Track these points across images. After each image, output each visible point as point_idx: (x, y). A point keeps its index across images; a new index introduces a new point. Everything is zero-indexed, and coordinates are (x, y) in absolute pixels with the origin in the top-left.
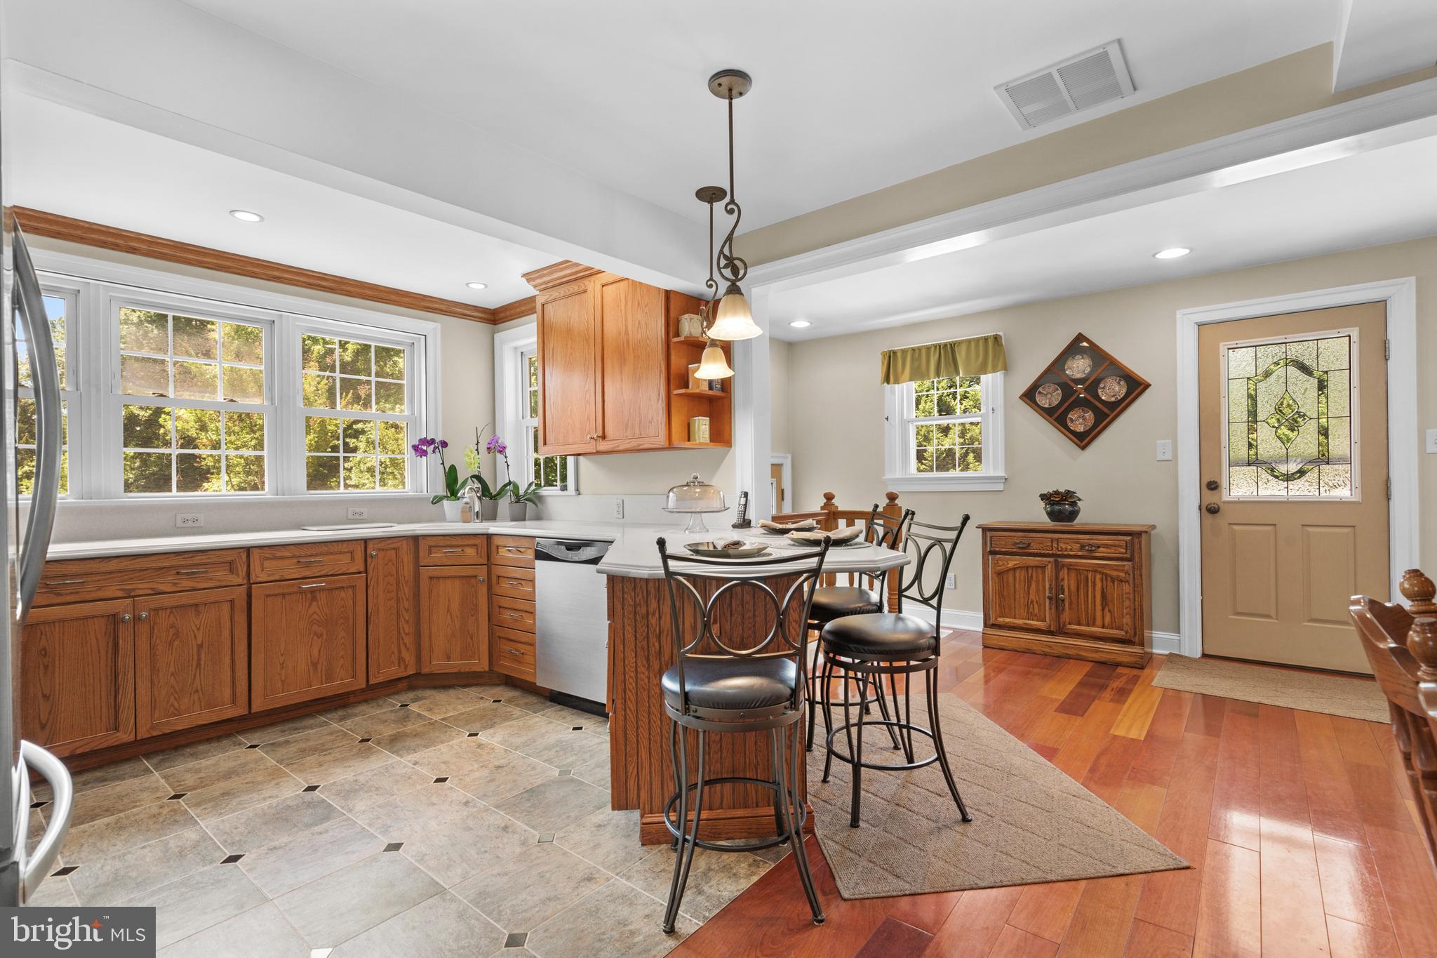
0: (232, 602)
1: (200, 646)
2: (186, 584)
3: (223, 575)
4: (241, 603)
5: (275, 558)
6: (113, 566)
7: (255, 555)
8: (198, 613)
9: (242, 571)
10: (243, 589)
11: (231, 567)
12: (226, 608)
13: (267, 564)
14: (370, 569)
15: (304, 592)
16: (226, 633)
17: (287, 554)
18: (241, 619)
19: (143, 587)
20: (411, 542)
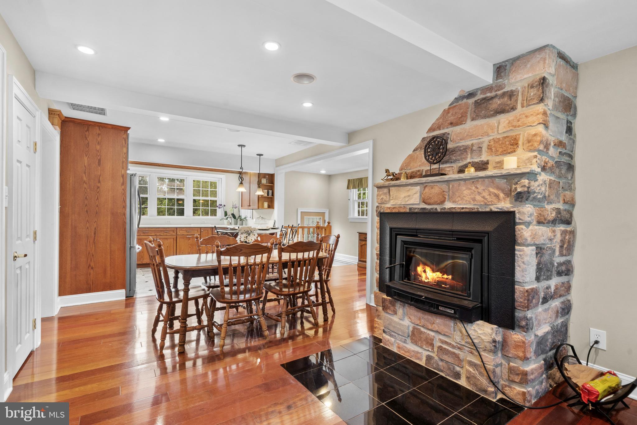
0: (173, 238)
1: (167, 247)
2: (165, 234)
3: (172, 233)
4: (175, 239)
5: (182, 230)
6: (153, 229)
7: (178, 229)
8: (167, 240)
9: (176, 232)
10: (175, 236)
11: (173, 231)
12: (172, 239)
13: (180, 231)
14: (202, 234)
15: (187, 238)
16: (172, 244)
17: (184, 229)
18: (175, 242)
19: (158, 234)
20: (211, 228)
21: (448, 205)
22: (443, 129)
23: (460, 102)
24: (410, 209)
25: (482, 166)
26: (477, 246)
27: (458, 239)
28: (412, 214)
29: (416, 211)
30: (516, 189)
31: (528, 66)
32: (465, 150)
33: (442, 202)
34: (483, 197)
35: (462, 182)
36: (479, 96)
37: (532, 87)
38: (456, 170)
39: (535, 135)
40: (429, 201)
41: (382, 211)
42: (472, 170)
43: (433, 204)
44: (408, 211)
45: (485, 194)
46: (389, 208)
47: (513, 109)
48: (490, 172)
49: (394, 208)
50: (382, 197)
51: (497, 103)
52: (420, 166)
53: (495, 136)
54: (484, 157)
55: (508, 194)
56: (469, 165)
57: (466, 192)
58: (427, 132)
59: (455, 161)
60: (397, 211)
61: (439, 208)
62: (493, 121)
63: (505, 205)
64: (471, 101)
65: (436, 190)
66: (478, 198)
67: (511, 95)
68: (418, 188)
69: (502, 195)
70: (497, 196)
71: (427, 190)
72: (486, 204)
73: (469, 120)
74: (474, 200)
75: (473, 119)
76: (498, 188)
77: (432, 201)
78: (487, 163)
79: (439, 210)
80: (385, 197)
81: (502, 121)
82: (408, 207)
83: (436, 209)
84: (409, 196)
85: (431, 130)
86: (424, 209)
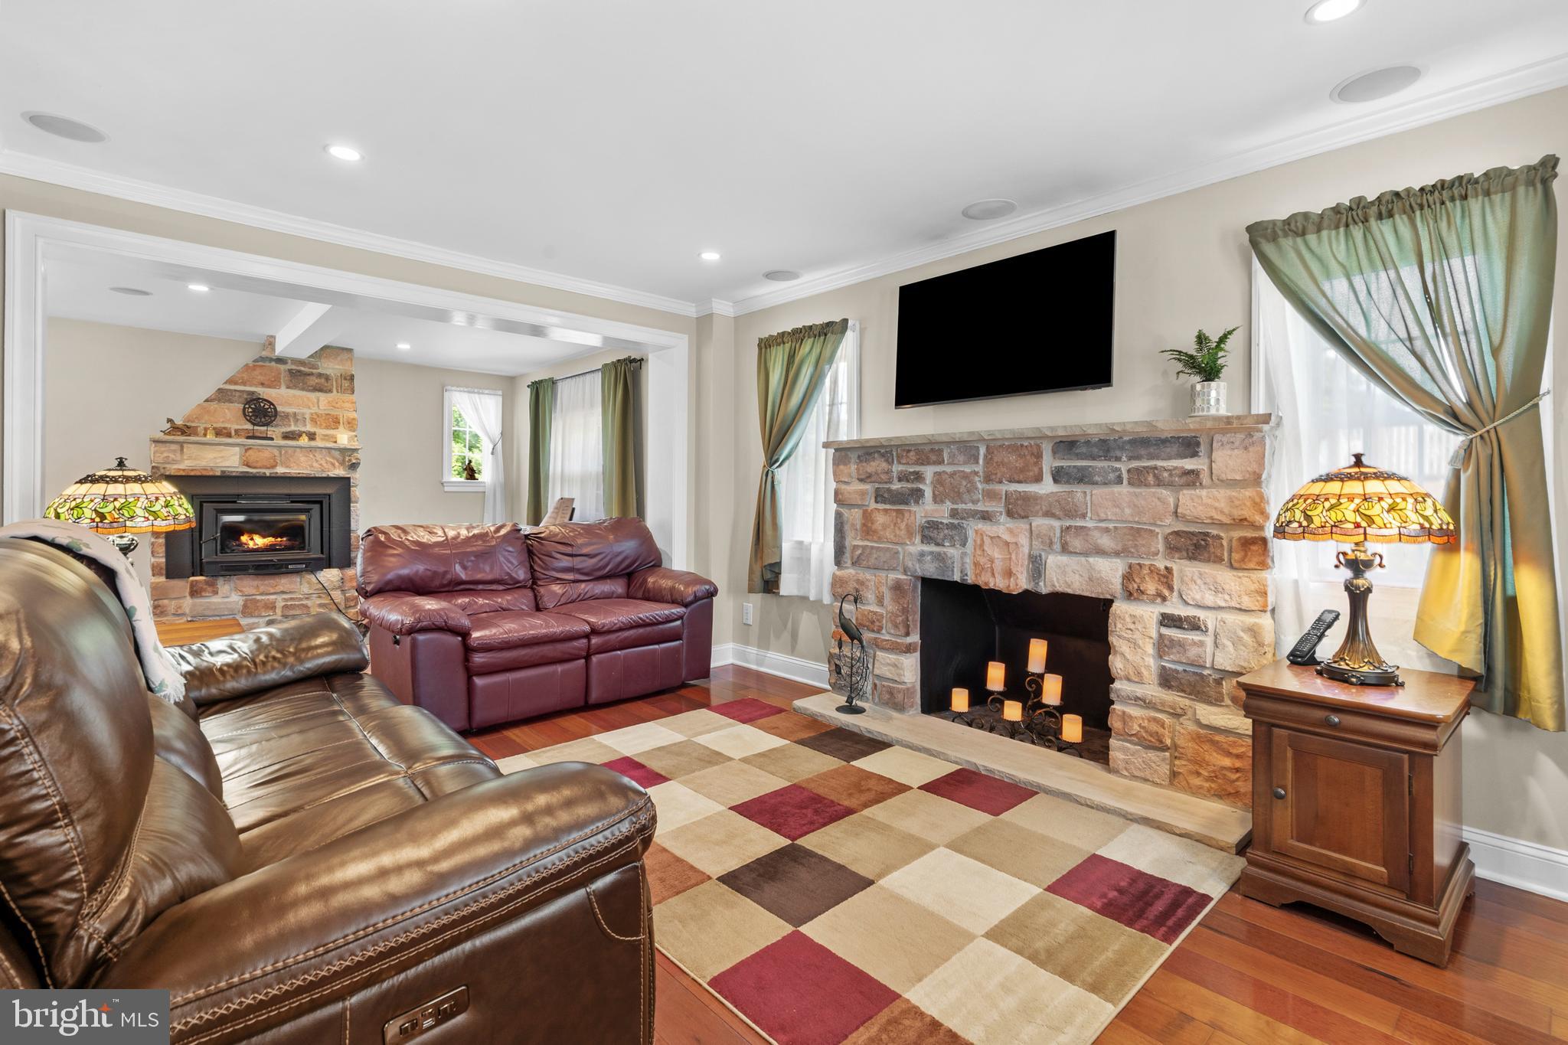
21: (280, 470)
22: (251, 386)
23: (267, 364)
24: (222, 471)
25: (312, 436)
26: (316, 507)
27: (292, 502)
28: (226, 478)
29: (234, 474)
30: (350, 460)
31: (339, 359)
32: (287, 416)
33: (274, 467)
34: (321, 465)
35: (298, 450)
36: (289, 366)
37: (345, 379)
38: (280, 435)
39: (354, 419)
40: (255, 465)
41: (167, 473)
42: (306, 439)
43: (260, 468)
44: (219, 474)
45: (323, 462)
46: (184, 470)
47: (330, 391)
48: (319, 443)
49: (192, 470)
50: (165, 455)
51: (313, 381)
52: (223, 422)
53: (315, 410)
54: (309, 428)
55: (342, 463)
56: (304, 435)
57: (303, 459)
58: (226, 383)
59: (276, 426)
60: (198, 474)
61: (268, 472)
62: (313, 396)
63: (340, 472)
64: (282, 367)
65: (266, 454)
66: (315, 464)
67: (327, 378)
68: (237, 449)
69: (337, 464)
70: (333, 465)
71: (250, 452)
72: (323, 471)
73: (283, 387)
74: (312, 466)
75: (288, 387)
76: (334, 458)
77: (259, 465)
78: (315, 434)
79: (268, 475)
80: (173, 456)
81: (321, 399)
82: (219, 470)
83: (265, 473)
84: (222, 457)
85: (230, 381)
86: (247, 472)
